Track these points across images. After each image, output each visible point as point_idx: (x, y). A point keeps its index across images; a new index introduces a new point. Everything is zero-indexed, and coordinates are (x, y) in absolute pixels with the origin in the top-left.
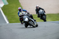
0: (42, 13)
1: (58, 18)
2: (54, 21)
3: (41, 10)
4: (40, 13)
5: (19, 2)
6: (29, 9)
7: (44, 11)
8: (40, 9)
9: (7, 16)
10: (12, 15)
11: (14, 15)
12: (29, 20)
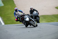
0: (36, 15)
1: (52, 20)
2: (49, 22)
3: (35, 12)
4: (34, 15)
5: (14, 4)
6: (25, 10)
7: (38, 13)
8: (34, 10)
9: (3, 17)
10: (8, 17)
11: (10, 17)
12: (30, 20)
